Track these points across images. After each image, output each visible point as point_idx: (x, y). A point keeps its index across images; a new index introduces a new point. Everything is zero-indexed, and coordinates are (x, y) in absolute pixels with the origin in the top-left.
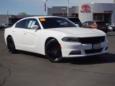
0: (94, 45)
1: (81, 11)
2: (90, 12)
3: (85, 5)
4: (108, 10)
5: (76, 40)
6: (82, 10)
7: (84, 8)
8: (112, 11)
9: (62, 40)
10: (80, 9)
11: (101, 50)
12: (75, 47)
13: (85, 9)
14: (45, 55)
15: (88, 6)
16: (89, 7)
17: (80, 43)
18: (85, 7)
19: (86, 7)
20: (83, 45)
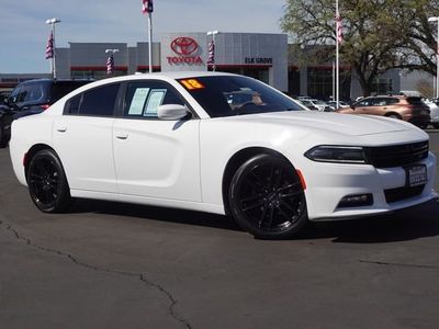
0: (411, 173)
1: (169, 58)
2: (199, 61)
3: (184, 39)
4: (258, 55)
5: (357, 154)
6: (174, 55)
7: (179, 49)
8: (270, 60)
9: (305, 155)
10: (167, 52)
11: (419, 190)
12: (356, 180)
13: (184, 52)
14: (223, 213)
15: (193, 41)
16: (197, 46)
17: (370, 167)
18: (181, 45)
19: (187, 45)
20: (381, 171)
